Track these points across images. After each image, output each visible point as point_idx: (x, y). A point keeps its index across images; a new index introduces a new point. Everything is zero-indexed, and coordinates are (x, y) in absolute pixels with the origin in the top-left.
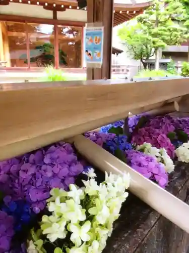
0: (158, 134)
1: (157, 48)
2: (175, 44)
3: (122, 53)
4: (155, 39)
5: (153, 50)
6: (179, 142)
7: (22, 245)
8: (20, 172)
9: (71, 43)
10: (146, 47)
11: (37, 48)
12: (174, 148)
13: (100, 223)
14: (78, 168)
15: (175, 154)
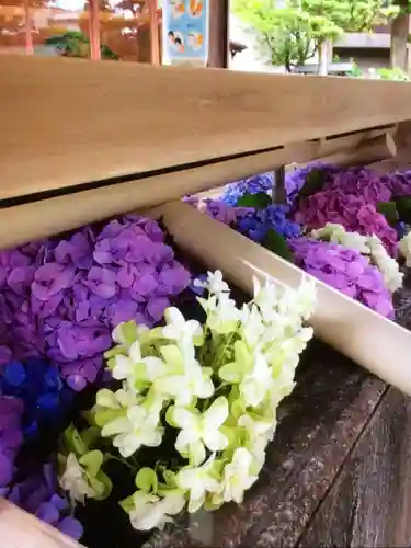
0: (358, 205)
1: (321, 39)
2: (360, 31)
3: (243, 51)
4: (318, 19)
5: (313, 43)
6: (402, 224)
7: (47, 467)
8: (34, 285)
9: (127, 31)
10: (298, 38)
11: (50, 42)
12: (395, 236)
13: (247, 405)
14: (178, 276)
15: (398, 250)
